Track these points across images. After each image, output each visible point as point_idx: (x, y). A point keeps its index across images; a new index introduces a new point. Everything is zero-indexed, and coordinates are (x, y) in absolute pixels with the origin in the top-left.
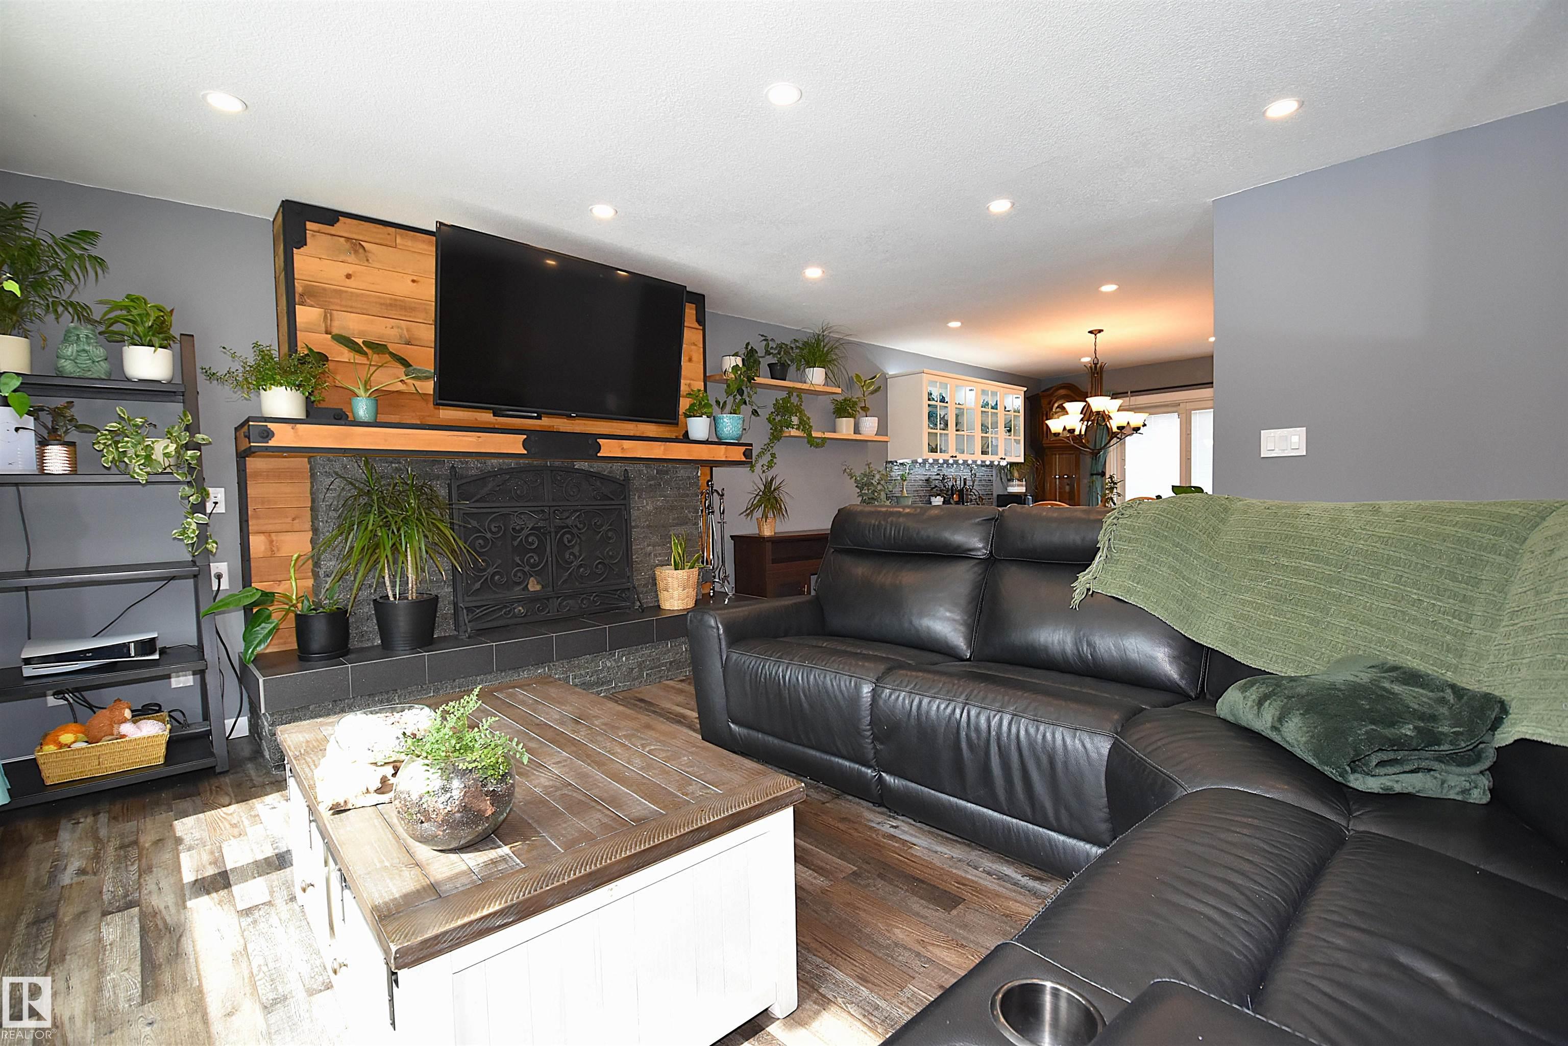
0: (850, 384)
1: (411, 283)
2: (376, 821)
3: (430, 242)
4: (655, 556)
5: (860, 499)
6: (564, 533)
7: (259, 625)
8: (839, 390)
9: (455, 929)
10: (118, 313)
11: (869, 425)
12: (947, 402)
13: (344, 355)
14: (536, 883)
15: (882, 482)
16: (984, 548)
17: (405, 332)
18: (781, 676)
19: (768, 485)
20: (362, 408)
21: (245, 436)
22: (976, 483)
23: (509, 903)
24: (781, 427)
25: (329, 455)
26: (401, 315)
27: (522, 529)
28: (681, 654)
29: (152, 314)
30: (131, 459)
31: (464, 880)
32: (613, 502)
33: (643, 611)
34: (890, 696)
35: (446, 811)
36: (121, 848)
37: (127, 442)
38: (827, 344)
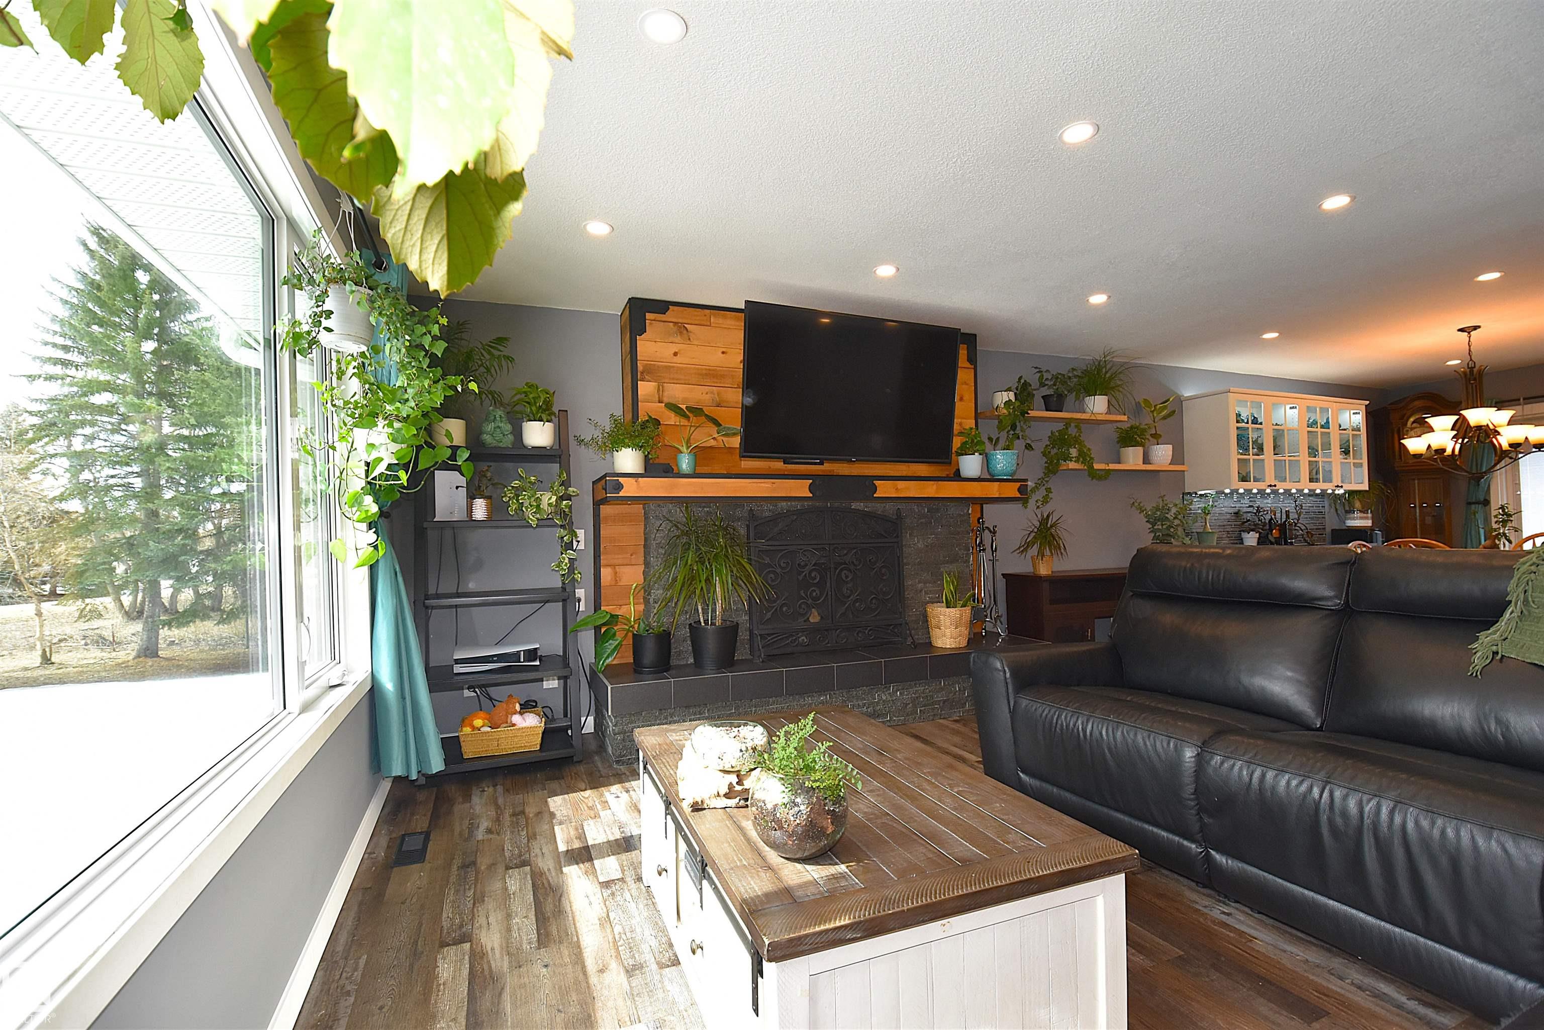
0: (1138, 409)
1: (722, 355)
2: (727, 822)
3: (738, 319)
4: (926, 593)
5: (1153, 535)
6: (842, 570)
7: (607, 642)
8: (1125, 418)
9: (814, 934)
10: (518, 397)
11: (1162, 454)
12: (1261, 424)
13: (671, 419)
14: (878, 905)
15: (1179, 517)
16: (1336, 597)
17: (716, 396)
18: (1080, 729)
19: (1044, 521)
20: (685, 463)
21: (603, 489)
22: (1302, 516)
23: (857, 919)
24: (1058, 460)
25: (659, 502)
26: (714, 382)
27: (806, 565)
28: (955, 694)
29: (542, 396)
30: (527, 508)
31: (812, 890)
32: (886, 540)
33: (915, 647)
34: (1222, 763)
35: (796, 823)
36: (513, 815)
37: (525, 495)
38: (1110, 369)
